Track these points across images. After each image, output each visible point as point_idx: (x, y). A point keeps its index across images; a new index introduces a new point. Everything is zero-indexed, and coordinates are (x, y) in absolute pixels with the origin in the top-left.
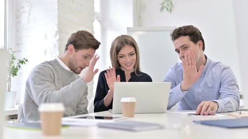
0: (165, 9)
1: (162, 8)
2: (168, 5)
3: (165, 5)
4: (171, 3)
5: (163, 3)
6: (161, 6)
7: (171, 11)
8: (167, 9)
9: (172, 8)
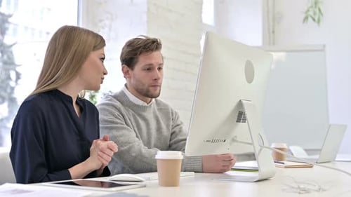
0: (310, 19)
1: (306, 18)
2: (315, 14)
3: (311, 13)
4: (320, 10)
5: (308, 11)
6: (304, 16)
7: (319, 21)
8: (314, 20)
9: (321, 17)
